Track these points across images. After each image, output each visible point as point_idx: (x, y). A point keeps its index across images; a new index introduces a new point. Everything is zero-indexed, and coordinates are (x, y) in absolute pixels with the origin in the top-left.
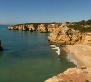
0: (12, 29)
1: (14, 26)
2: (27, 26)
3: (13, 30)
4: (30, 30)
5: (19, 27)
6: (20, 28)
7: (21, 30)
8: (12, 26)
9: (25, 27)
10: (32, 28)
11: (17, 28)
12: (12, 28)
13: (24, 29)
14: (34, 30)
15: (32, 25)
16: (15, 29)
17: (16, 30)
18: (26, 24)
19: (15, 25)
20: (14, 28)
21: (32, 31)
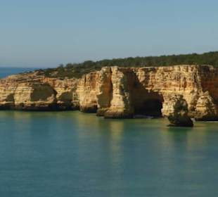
0: (19, 100)
1: (41, 80)
2: (141, 75)
3: (31, 109)
4: (168, 108)
5: (81, 90)
6: (85, 95)
7: (90, 110)
8: (23, 76)
9: (132, 86)
10: (189, 99)
11: (60, 91)
12: (23, 95)
13: (117, 103)
14: (201, 108)
15: (186, 72)
16: (50, 100)
17: (54, 108)
18: (137, 62)
19: (48, 72)
20: (41, 90)
21: (182, 120)
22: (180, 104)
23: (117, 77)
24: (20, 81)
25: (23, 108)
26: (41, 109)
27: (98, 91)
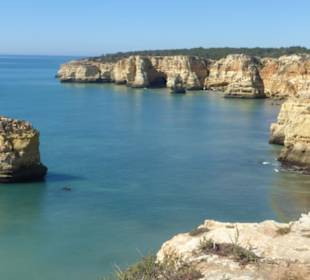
0: (78, 76)
1: (92, 63)
2: (153, 61)
3: (86, 81)
4: (170, 82)
5: (116, 70)
6: (119, 73)
7: (123, 83)
8: (80, 61)
9: (148, 68)
11: (103, 71)
12: (80, 73)
13: (139, 78)
14: (191, 83)
15: (182, 60)
16: (97, 76)
17: (99, 81)
18: (151, 53)
19: (95, 59)
20: (91, 70)
21: (179, 90)
22: (178, 80)
23: (139, 62)
24: (78, 64)
25: (80, 81)
26: (92, 82)
27: (127, 71)
